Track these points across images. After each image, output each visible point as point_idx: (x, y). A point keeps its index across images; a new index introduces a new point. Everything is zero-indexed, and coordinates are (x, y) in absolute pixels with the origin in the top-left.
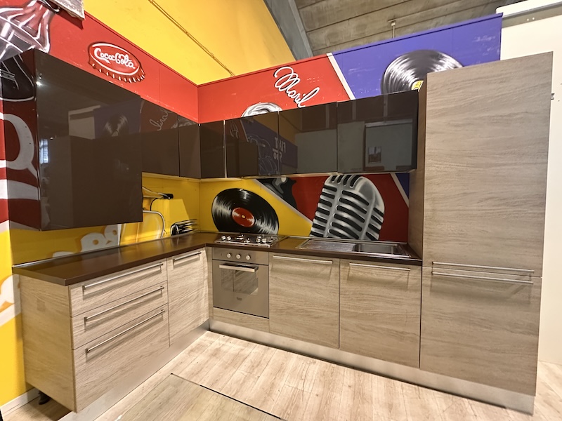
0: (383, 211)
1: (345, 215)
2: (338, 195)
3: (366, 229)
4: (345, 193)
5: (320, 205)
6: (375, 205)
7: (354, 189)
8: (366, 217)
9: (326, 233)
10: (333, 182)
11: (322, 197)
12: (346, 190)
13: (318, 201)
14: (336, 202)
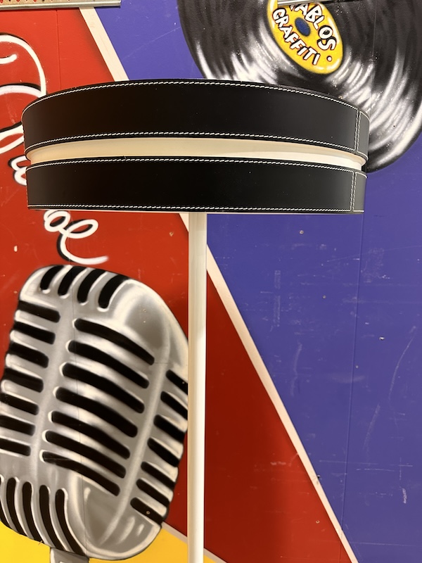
1: (89, 392)
2: (65, 332)
3: (147, 430)
4: (84, 326)
5: (12, 362)
6: (170, 364)
7: (110, 315)
8: (148, 398)
9: (38, 443)
10: (46, 292)
11: (17, 337)
12: (86, 319)
13: (6, 348)
14: (59, 354)
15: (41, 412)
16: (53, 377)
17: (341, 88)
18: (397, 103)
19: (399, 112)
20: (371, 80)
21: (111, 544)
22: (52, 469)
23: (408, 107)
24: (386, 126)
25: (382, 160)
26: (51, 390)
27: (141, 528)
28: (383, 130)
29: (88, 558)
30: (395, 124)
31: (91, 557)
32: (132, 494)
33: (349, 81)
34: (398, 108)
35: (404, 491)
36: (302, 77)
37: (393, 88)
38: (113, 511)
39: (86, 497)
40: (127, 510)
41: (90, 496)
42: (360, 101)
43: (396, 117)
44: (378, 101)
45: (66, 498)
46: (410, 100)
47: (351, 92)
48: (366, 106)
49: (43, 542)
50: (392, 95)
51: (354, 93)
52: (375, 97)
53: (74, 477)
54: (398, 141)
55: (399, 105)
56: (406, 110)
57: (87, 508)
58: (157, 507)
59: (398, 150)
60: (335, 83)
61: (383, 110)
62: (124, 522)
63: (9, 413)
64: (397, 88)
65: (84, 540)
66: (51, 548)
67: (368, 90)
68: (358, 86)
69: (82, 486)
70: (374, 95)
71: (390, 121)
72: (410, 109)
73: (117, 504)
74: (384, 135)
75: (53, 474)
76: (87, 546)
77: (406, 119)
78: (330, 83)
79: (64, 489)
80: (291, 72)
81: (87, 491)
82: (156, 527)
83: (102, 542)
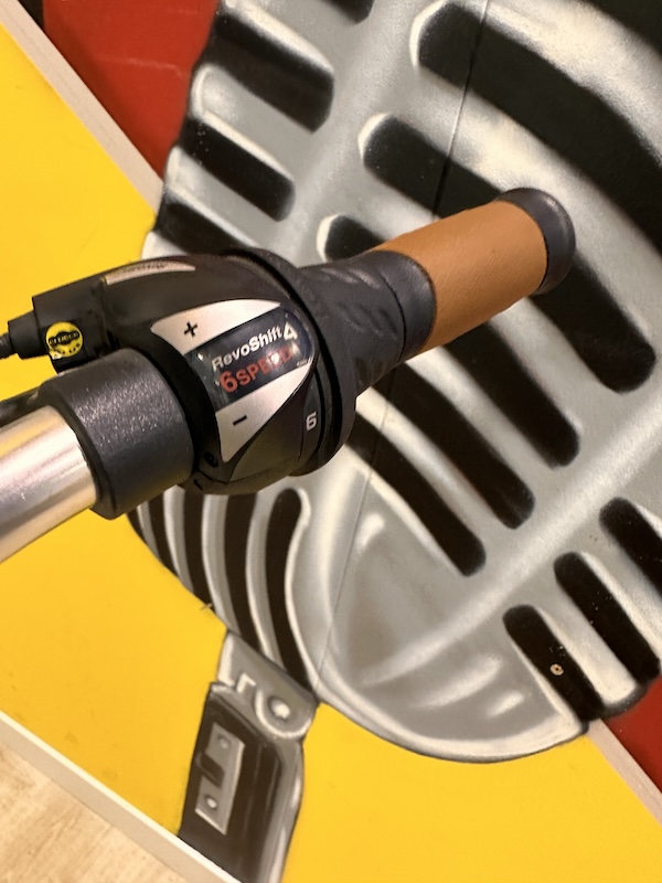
15: (299, 210)
16: (376, 66)
21: (394, 695)
27: (511, 701)
29: (316, 701)
31: (327, 703)
32: (524, 588)
38: (435, 613)
39: (364, 539)
40: (483, 630)
41: (379, 543)
45: (303, 522)
49: (213, 609)
57: (354, 571)
58: (599, 665)
62: (458, 658)
63: (200, 199)
65: (321, 653)
66: (229, 632)
69: (361, 503)
79: (303, 494)
81: (373, 525)
82: (564, 720)
83: (370, 680)
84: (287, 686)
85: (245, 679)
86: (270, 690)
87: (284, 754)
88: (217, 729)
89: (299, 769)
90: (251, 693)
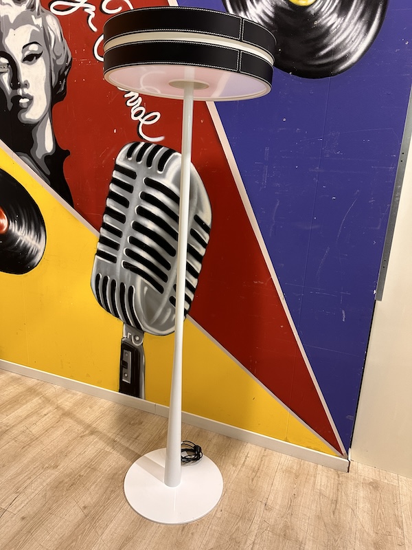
0: (208, 222)
1: (150, 225)
4: (149, 183)
5: (110, 203)
6: (197, 211)
7: (163, 176)
9: (121, 255)
10: (130, 159)
11: (113, 188)
12: (150, 178)
13: (107, 194)
14: (135, 200)
15: (124, 236)
16: (131, 214)
17: (317, 15)
18: (355, 24)
19: (357, 30)
20: (338, 8)
21: (156, 324)
22: (128, 272)
23: (363, 26)
24: (347, 41)
25: (343, 67)
26: (130, 222)
28: (344, 44)
29: (144, 332)
30: (353, 40)
32: (170, 293)
33: (322, 10)
34: (356, 28)
35: (343, 312)
36: (291, 9)
37: (353, 12)
38: (159, 303)
39: (145, 292)
40: (167, 303)
41: (147, 292)
42: (329, 24)
43: (354, 34)
44: (342, 23)
45: (134, 292)
46: (365, 21)
47: (323, 17)
48: (334, 27)
49: (120, 319)
50: (352, 18)
51: (326, 18)
52: (340, 20)
53: (139, 279)
54: (354, 52)
55: (357, 25)
56: (362, 29)
57: (145, 299)
59: (354, 58)
60: (313, 13)
61: (345, 29)
62: (165, 311)
63: (106, 235)
64: (356, 13)
65: (142, 320)
66: (124, 323)
67: (335, 15)
68: (329, 13)
69: (143, 285)
70: (340, 19)
71: (350, 37)
72: (365, 28)
73: (162, 298)
74: (345, 48)
75: (128, 276)
76: (144, 325)
77: (361, 36)
78: (309, 12)
79: (133, 286)
80: (284, 6)
81: (146, 289)
83: (152, 323)
84: (138, 332)
85: (129, 334)
86: (134, 334)
87: (140, 350)
88: (125, 351)
89: (143, 353)
90: (130, 336)
